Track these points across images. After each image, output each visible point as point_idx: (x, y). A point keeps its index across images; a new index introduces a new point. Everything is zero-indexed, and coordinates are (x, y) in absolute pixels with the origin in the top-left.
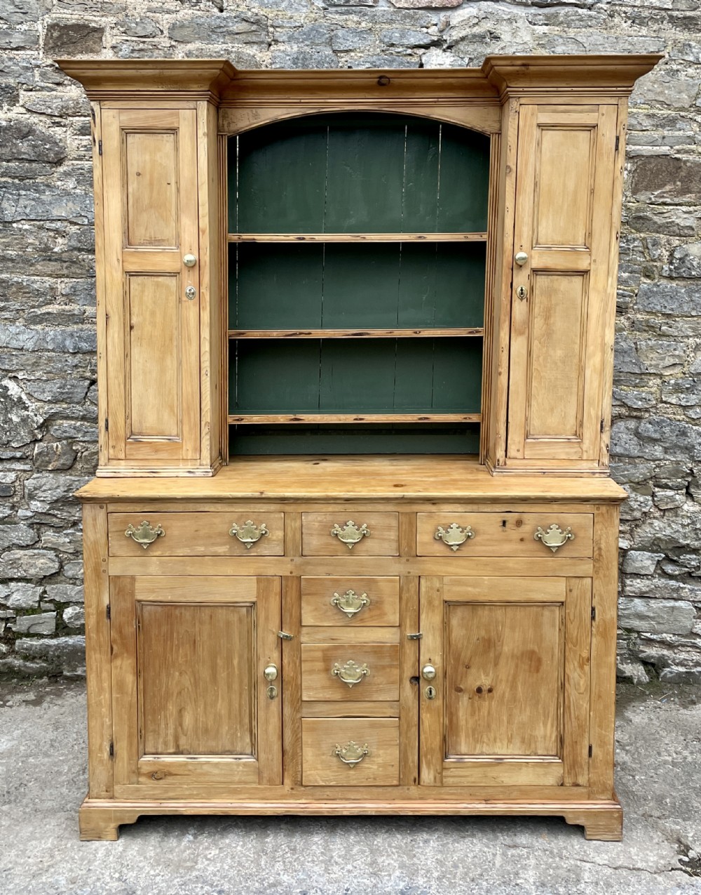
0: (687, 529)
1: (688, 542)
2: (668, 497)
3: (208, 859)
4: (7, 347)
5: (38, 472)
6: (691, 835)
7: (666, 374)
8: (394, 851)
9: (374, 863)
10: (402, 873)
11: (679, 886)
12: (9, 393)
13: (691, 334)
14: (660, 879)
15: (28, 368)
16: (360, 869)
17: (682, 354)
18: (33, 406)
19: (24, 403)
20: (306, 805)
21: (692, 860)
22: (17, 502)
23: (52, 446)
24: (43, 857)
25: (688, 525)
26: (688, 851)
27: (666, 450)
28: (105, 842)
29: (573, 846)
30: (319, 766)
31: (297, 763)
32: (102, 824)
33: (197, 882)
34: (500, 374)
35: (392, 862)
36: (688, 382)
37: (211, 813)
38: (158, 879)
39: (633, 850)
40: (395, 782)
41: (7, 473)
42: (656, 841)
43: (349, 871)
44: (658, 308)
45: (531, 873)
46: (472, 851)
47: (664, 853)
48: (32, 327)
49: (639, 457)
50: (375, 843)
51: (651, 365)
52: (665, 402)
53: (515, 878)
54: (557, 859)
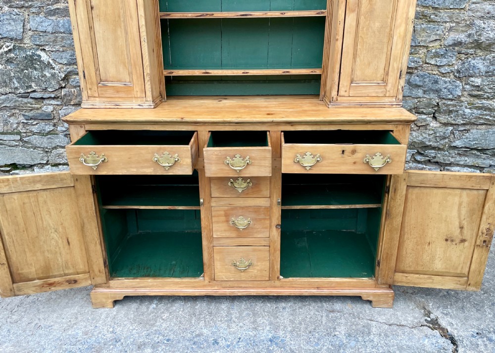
0: (431, 136)
1: (431, 143)
2: (423, 119)
3: (163, 319)
4: (37, 31)
5: (66, 106)
6: (431, 305)
7: (430, 46)
8: (266, 314)
9: (254, 322)
10: (271, 328)
11: (426, 336)
12: (42, 59)
13: (448, 21)
14: (415, 331)
15: (51, 44)
16: (247, 326)
17: (441, 33)
18: (57, 67)
19: (51, 65)
20: (218, 290)
21: (432, 320)
22: (56, 123)
23: (71, 91)
24: (71, 318)
25: (432, 134)
26: (430, 314)
27: (425, 92)
28: (107, 309)
29: (365, 311)
30: (224, 271)
31: (211, 270)
32: (104, 300)
33: (155, 334)
34: (337, 40)
35: (265, 321)
36: (443, 51)
37: (164, 295)
38: (134, 331)
39: (399, 314)
40: (267, 279)
41: (48, 106)
42: (411, 308)
43: (241, 327)
44: (430, 3)
45: (343, 328)
46: (310, 314)
47: (417, 315)
48: (50, 18)
49: (408, 96)
50: (256, 309)
51: (422, 41)
52: (428, 63)
53: (334, 331)
54: (357, 319)
